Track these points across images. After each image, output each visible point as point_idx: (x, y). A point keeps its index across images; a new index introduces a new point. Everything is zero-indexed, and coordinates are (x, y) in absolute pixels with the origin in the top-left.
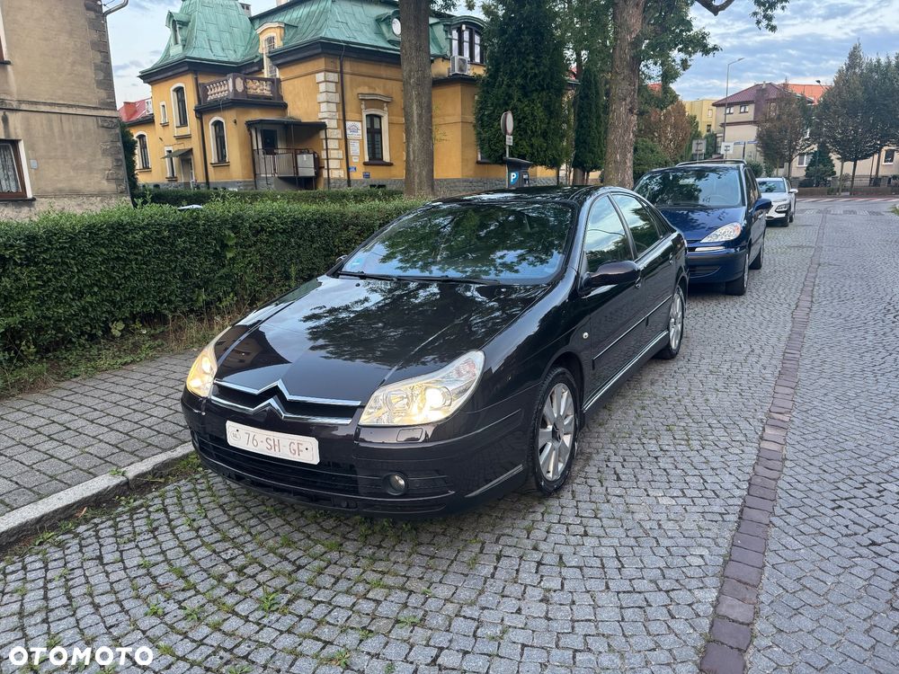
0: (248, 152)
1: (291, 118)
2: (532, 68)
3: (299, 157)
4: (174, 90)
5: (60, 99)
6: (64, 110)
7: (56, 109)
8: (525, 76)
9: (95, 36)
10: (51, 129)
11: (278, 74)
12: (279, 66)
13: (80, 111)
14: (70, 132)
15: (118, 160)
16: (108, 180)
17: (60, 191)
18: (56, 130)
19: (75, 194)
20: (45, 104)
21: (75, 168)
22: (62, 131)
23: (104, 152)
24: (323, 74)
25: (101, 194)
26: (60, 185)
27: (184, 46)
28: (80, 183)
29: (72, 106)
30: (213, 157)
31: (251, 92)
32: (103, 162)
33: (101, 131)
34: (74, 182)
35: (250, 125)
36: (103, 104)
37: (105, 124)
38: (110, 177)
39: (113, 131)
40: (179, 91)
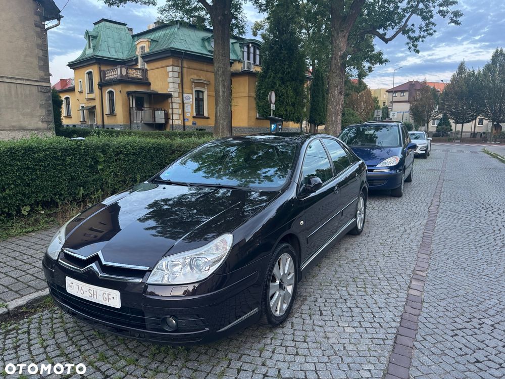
0: (127, 109)
1: (152, 91)
2: (287, 69)
3: (156, 112)
4: (87, 73)
5: (17, 75)
6: (19, 82)
7: (14, 81)
8: (283, 73)
9: (40, 41)
10: (10, 92)
11: (146, 66)
12: (147, 62)
13: (28, 83)
14: (21, 94)
15: (48, 111)
16: (42, 121)
17: (14, 127)
18: (13, 92)
19: (22, 129)
20: (7, 77)
21: (23, 115)
22: (17, 94)
23: (41, 106)
24: (171, 67)
25: (38, 130)
26: (14, 124)
27: (94, 49)
28: (25, 123)
29: (23, 79)
30: (107, 110)
31: (131, 75)
32: (40, 111)
33: (40, 94)
34: (22, 123)
35: (129, 93)
36: (41, 79)
37: (43, 90)
38: (44, 120)
39: (47, 94)
40: (90, 74)
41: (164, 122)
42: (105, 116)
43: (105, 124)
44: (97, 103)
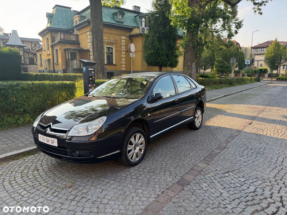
0: (65, 60)
1: (81, 48)
2: (162, 30)
8: (160, 33)
11: (78, 33)
12: (78, 30)
24: (89, 32)
35: (65, 50)
42: (55, 65)
44: (51, 57)
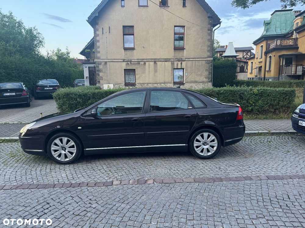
0: (278, 66)
1: (299, 52)
3: (298, 67)
4: (261, 47)
5: (197, 56)
6: (197, 59)
7: (195, 59)
9: (209, 37)
10: (192, 65)
11: (298, 36)
12: (298, 33)
13: (201, 59)
14: (197, 65)
15: (209, 72)
16: (206, 78)
17: (192, 81)
18: (194, 65)
19: (196, 82)
20: (192, 58)
21: (197, 75)
22: (195, 65)
23: (206, 70)
25: (203, 82)
26: (192, 80)
28: (197, 79)
29: (199, 58)
30: (267, 69)
32: (205, 73)
33: (206, 64)
34: (196, 79)
35: (280, 56)
36: (208, 56)
37: (208, 62)
38: (207, 77)
39: (210, 64)
41: (301, 74)
42: (266, 72)
43: (266, 77)
44: (263, 65)
